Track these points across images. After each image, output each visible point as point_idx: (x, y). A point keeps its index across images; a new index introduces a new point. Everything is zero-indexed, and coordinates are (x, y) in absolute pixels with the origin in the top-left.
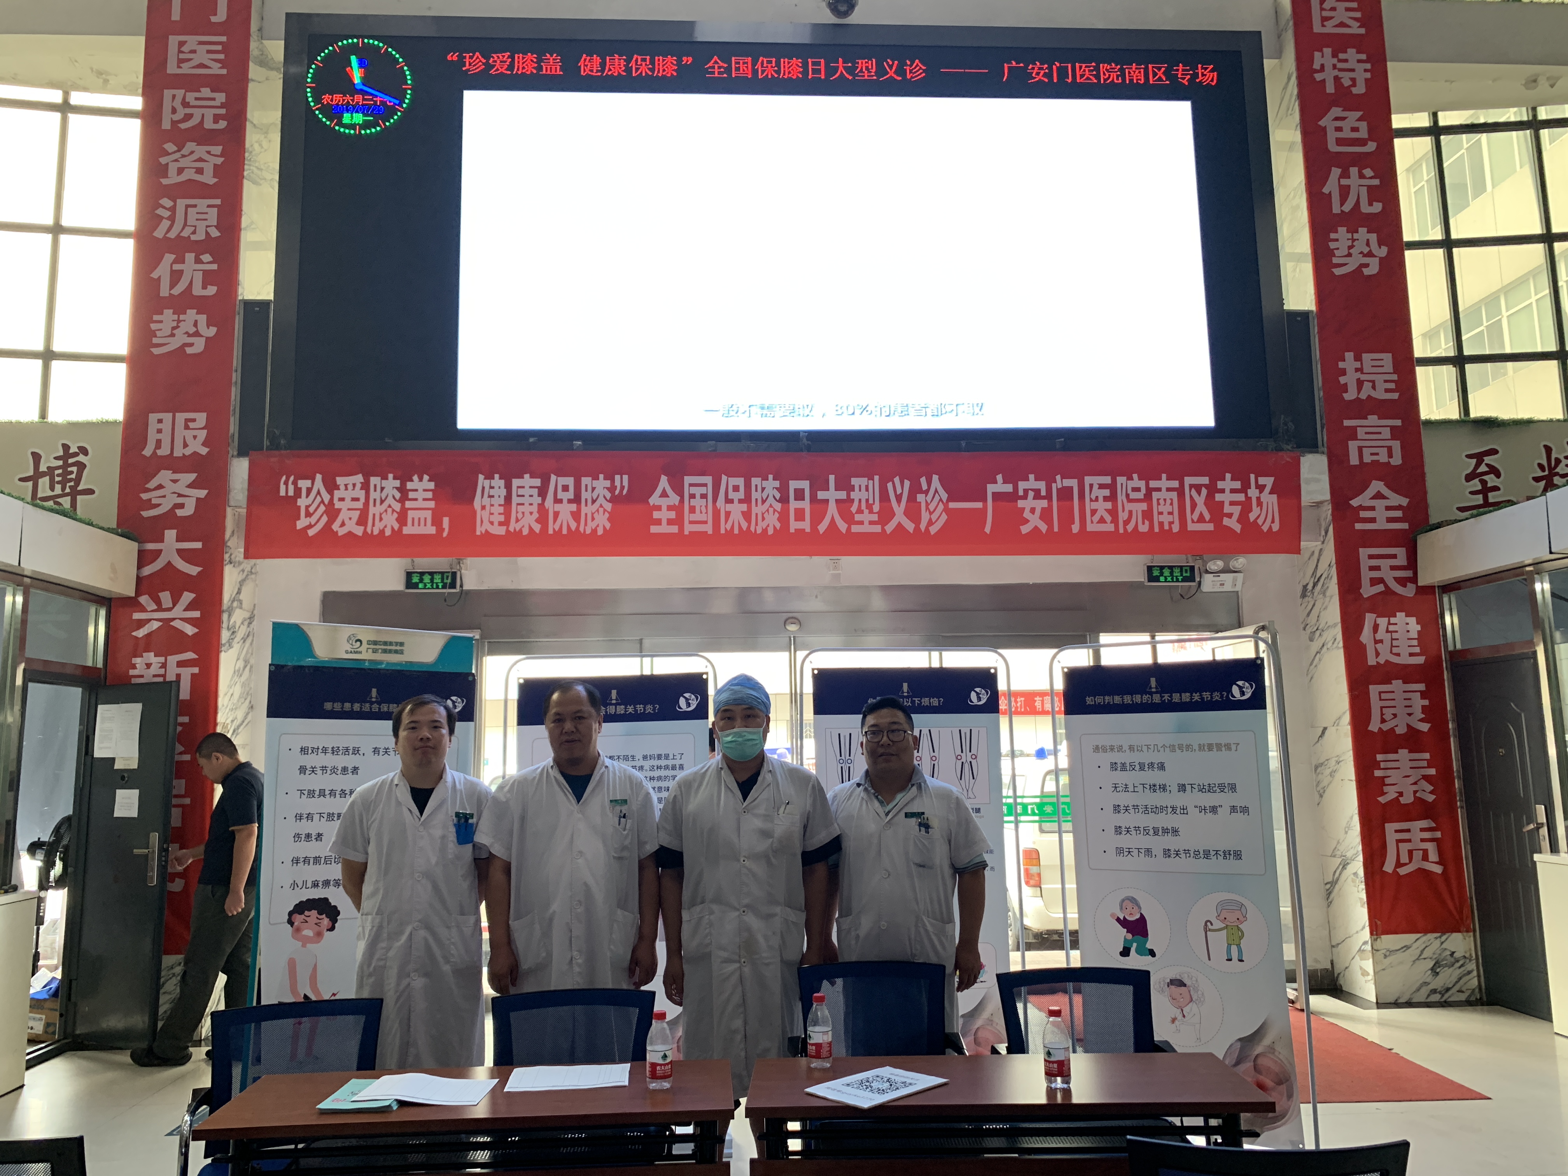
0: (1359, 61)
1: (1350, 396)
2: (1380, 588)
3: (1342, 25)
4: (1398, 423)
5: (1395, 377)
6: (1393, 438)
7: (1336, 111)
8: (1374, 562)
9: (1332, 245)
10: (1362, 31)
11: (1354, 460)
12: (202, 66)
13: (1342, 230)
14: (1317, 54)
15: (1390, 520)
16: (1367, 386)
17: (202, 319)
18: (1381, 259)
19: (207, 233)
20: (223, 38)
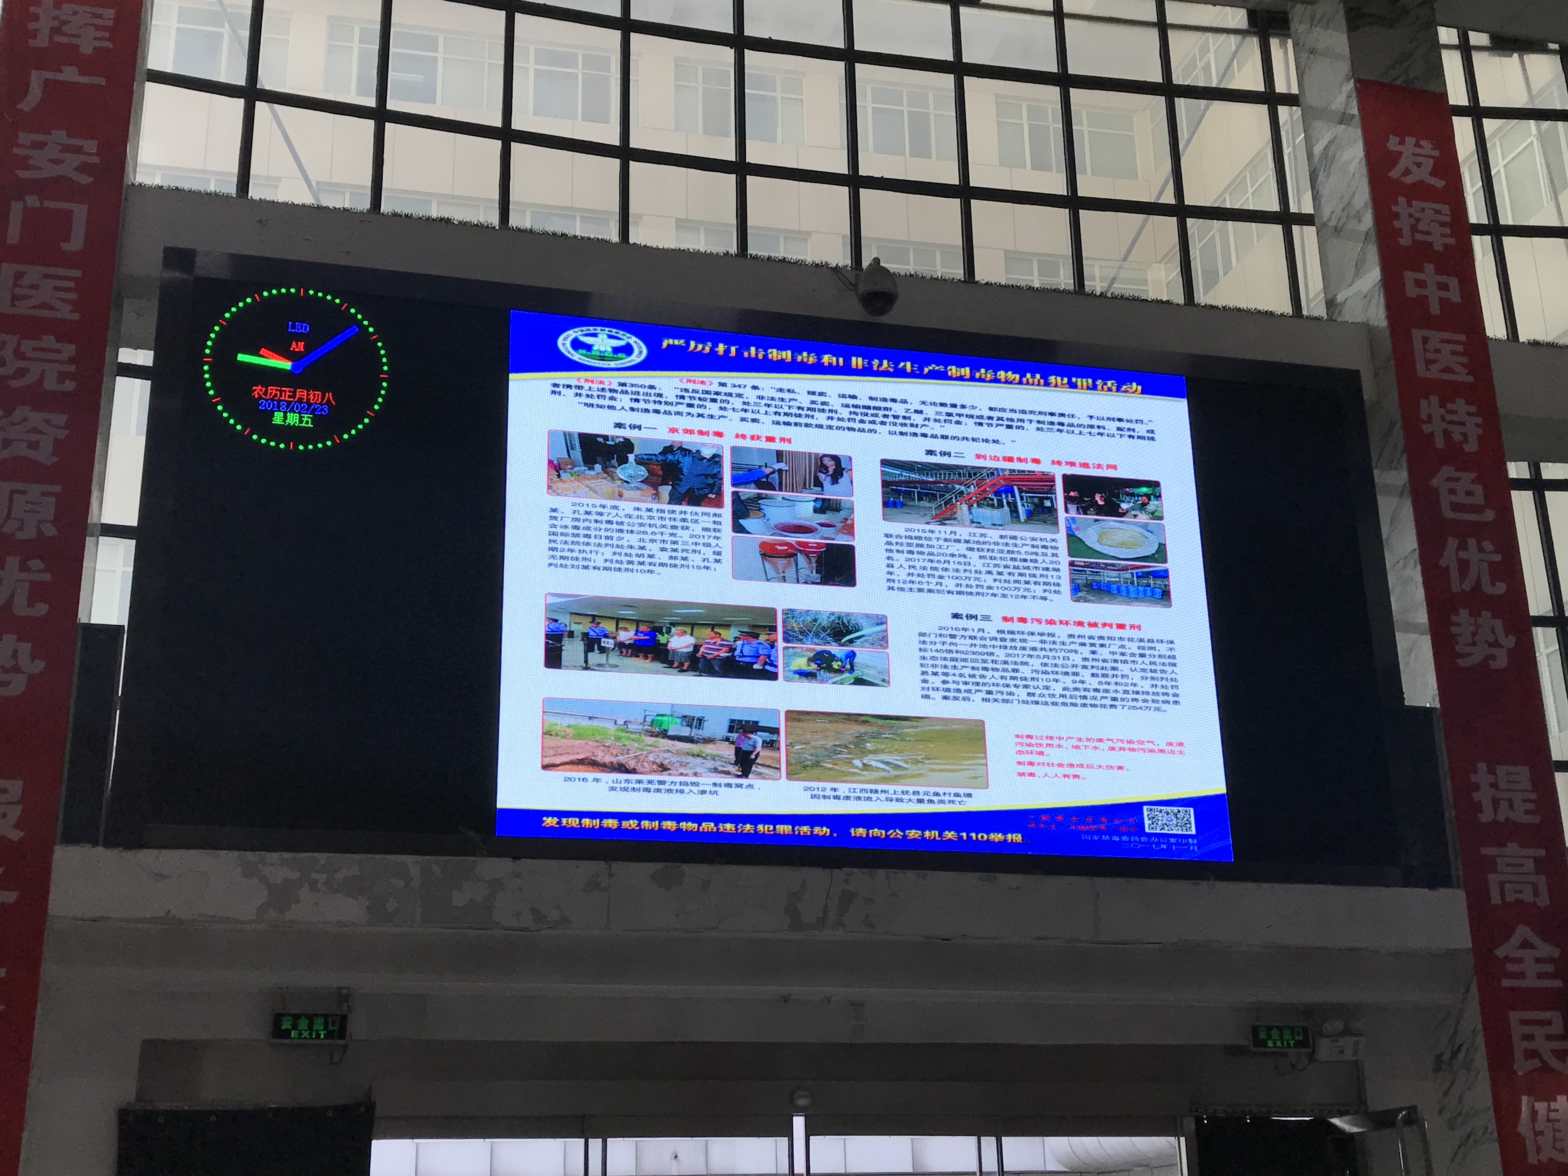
0: (1469, 414)
1: (1486, 817)
2: (1536, 1063)
3: (1447, 370)
4: (1542, 853)
5: (1533, 796)
6: (1537, 872)
7: (1447, 471)
8: (1526, 1029)
9: (1454, 630)
10: (1470, 379)
11: (1496, 899)
12: (45, 306)
13: (1464, 613)
14: (1423, 403)
15: (1540, 976)
16: (1503, 804)
17: (25, 648)
18: (1509, 650)
19: (39, 532)
20: (77, 273)
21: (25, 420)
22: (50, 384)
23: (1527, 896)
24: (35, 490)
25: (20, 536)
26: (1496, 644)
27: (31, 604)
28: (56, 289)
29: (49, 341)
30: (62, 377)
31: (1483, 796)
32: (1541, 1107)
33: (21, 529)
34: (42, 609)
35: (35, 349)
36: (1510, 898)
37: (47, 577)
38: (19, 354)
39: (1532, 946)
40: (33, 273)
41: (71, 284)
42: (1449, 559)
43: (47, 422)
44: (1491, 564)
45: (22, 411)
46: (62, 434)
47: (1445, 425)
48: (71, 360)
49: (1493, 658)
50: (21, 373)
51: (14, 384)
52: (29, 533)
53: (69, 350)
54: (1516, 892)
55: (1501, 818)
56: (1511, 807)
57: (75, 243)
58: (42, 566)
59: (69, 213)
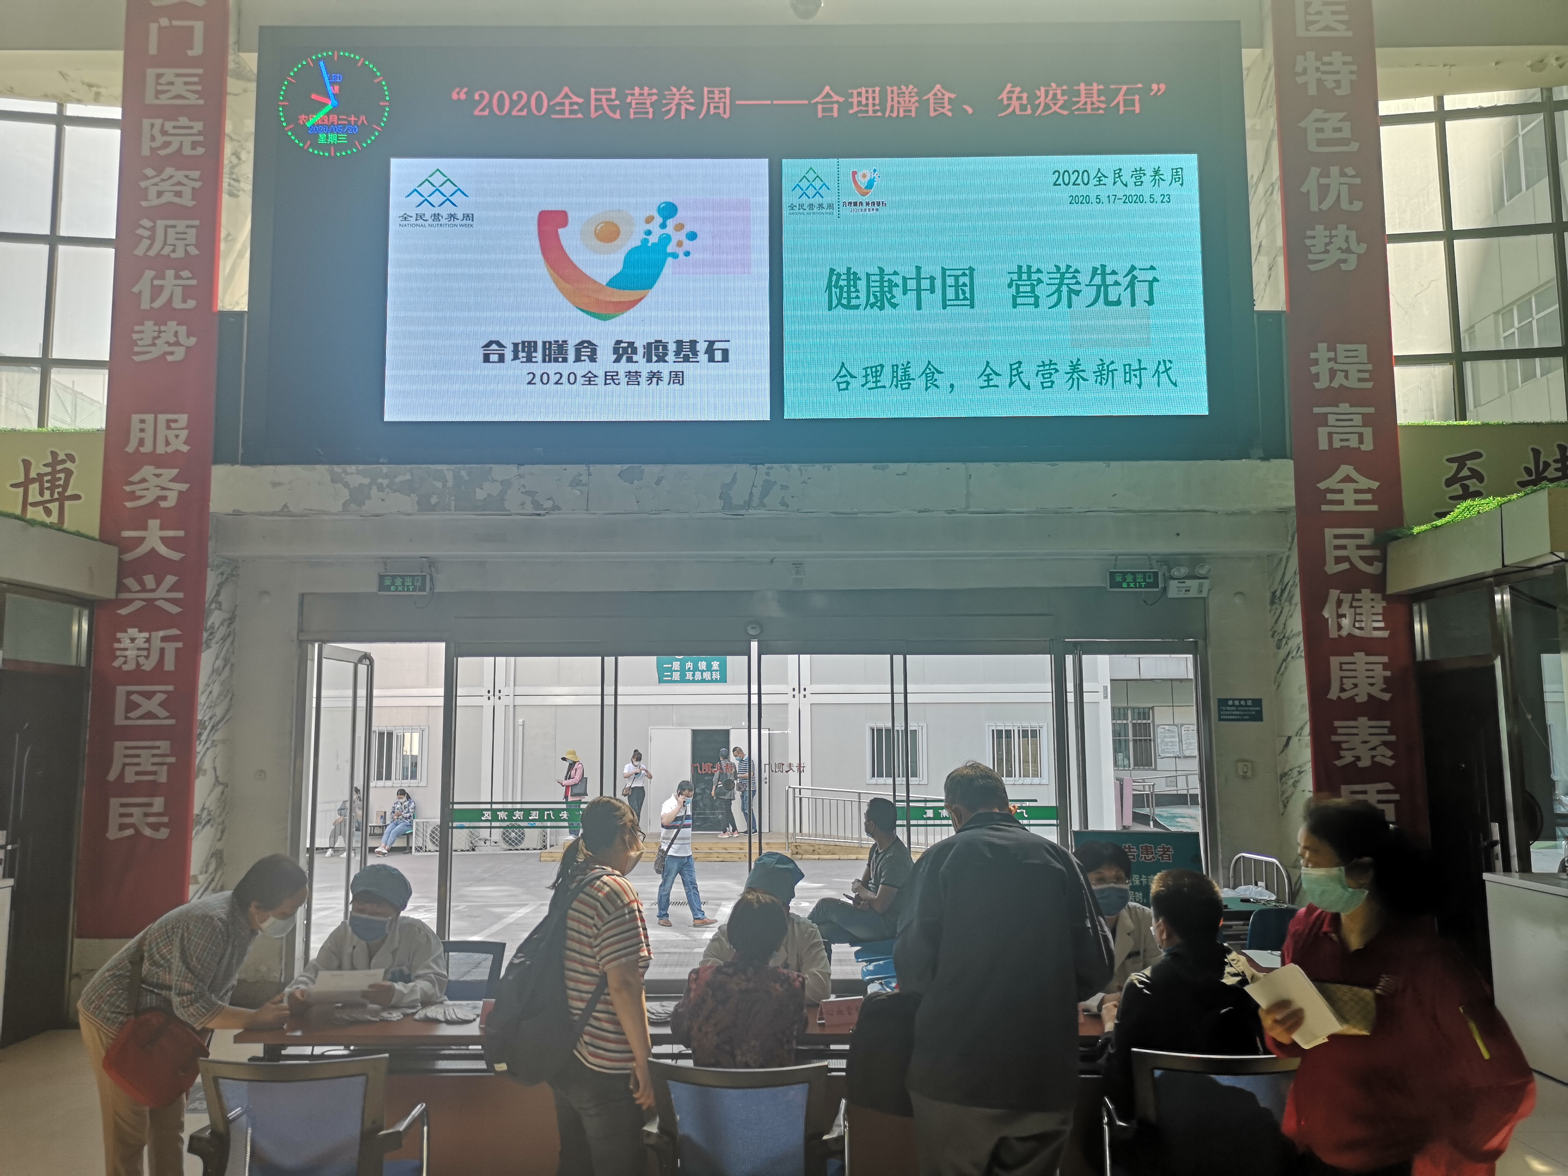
0: (1344, 63)
1: (1321, 385)
2: (1345, 566)
4: (1371, 410)
5: (1370, 367)
6: (1364, 425)
7: (1318, 113)
8: (1340, 542)
9: (1308, 242)
10: (1349, 34)
11: (1323, 446)
12: (179, 97)
13: (1320, 228)
14: (1300, 58)
15: (1357, 502)
16: (1340, 376)
17: (183, 330)
18: (1359, 256)
19: (186, 251)
20: (200, 71)
21: (171, 177)
22: (187, 151)
23: (1354, 443)
24: (181, 225)
25: (173, 255)
26: (1348, 251)
27: (184, 301)
28: (186, 83)
29: (184, 121)
30: (194, 145)
31: (1322, 369)
32: (1347, 597)
33: (174, 251)
34: (191, 304)
35: (174, 127)
36: (1337, 444)
37: (194, 282)
38: (164, 133)
39: (1353, 481)
40: (169, 73)
41: (196, 79)
42: (1310, 185)
43: (187, 177)
44: (1350, 186)
45: (169, 171)
46: (198, 185)
47: (1319, 75)
48: (200, 133)
49: (1345, 261)
50: (167, 144)
51: (162, 153)
52: (180, 254)
53: (198, 126)
54: (1341, 440)
55: (1335, 384)
56: (1346, 377)
57: (197, 50)
58: (190, 275)
59: (191, 28)
